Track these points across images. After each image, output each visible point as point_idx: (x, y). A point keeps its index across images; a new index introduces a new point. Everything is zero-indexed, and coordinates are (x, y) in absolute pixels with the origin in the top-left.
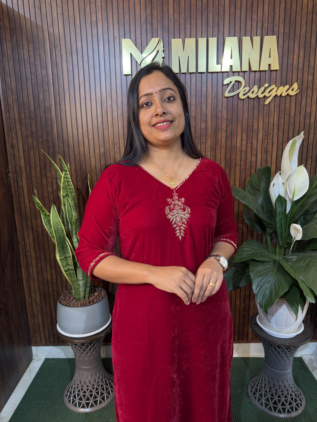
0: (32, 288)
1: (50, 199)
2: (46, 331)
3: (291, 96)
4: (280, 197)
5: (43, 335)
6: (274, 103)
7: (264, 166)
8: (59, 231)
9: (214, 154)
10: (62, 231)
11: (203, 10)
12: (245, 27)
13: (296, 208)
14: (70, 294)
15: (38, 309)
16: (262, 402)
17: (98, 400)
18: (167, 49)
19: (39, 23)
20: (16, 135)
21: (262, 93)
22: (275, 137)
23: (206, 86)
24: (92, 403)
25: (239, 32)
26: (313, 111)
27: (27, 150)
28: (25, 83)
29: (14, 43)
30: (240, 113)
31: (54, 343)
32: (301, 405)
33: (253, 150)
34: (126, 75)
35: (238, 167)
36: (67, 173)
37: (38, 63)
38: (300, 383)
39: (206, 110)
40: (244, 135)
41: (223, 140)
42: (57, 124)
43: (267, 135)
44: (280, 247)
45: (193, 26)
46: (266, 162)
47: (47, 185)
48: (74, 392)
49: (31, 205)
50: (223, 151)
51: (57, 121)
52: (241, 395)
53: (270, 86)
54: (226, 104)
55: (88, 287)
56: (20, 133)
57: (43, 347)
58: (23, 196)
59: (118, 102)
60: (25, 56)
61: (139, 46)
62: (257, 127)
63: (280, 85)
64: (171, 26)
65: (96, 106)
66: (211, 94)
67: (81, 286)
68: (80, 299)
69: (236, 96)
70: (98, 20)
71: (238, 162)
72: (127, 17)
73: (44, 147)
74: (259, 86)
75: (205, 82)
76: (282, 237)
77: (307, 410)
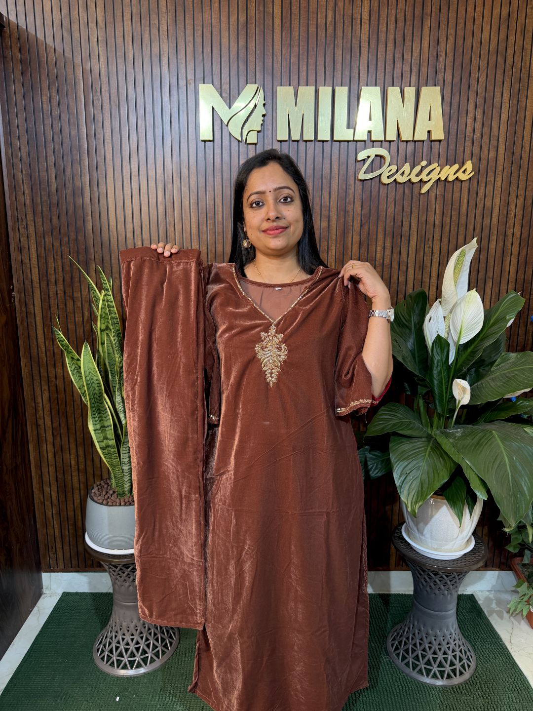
0: (46, 478)
1: (78, 334)
2: (66, 548)
3: (462, 181)
4: (439, 337)
5: (60, 554)
6: (435, 192)
7: (418, 289)
8: (93, 385)
10: (98, 385)
11: (327, 42)
12: (392, 72)
13: (464, 356)
14: (108, 486)
15: (54, 512)
16: (409, 662)
17: (148, 657)
18: (270, 102)
19: (68, 54)
20: (26, 230)
21: (417, 175)
22: (437, 245)
23: (329, 162)
24: (138, 662)
25: (383, 79)
26: (495, 205)
27: (43, 255)
28: (43, 148)
29: (28, 84)
30: (382, 206)
31: (79, 567)
32: (469, 666)
33: (401, 264)
34: (205, 141)
36: (108, 293)
37: (64, 117)
38: (469, 633)
39: (328, 200)
40: (388, 240)
41: (355, 248)
42: (93, 215)
43: (424, 241)
44: (439, 416)
45: (312, 67)
46: (422, 282)
47: (74, 311)
48: (110, 643)
49: (46, 343)
51: (93, 210)
52: (377, 651)
53: (429, 164)
54: (360, 191)
56: (33, 226)
57: (59, 573)
58: (35, 328)
59: (191, 182)
60: (45, 106)
61: (226, 96)
62: (408, 228)
63: (445, 164)
64: (277, 66)
65: (155, 189)
66: (337, 176)
67: (127, 474)
68: (124, 494)
69: (376, 179)
70: (161, 53)
72: (208, 50)
73: (71, 250)
74: (412, 164)
75: (329, 155)
76: (441, 400)
77: (477, 674)
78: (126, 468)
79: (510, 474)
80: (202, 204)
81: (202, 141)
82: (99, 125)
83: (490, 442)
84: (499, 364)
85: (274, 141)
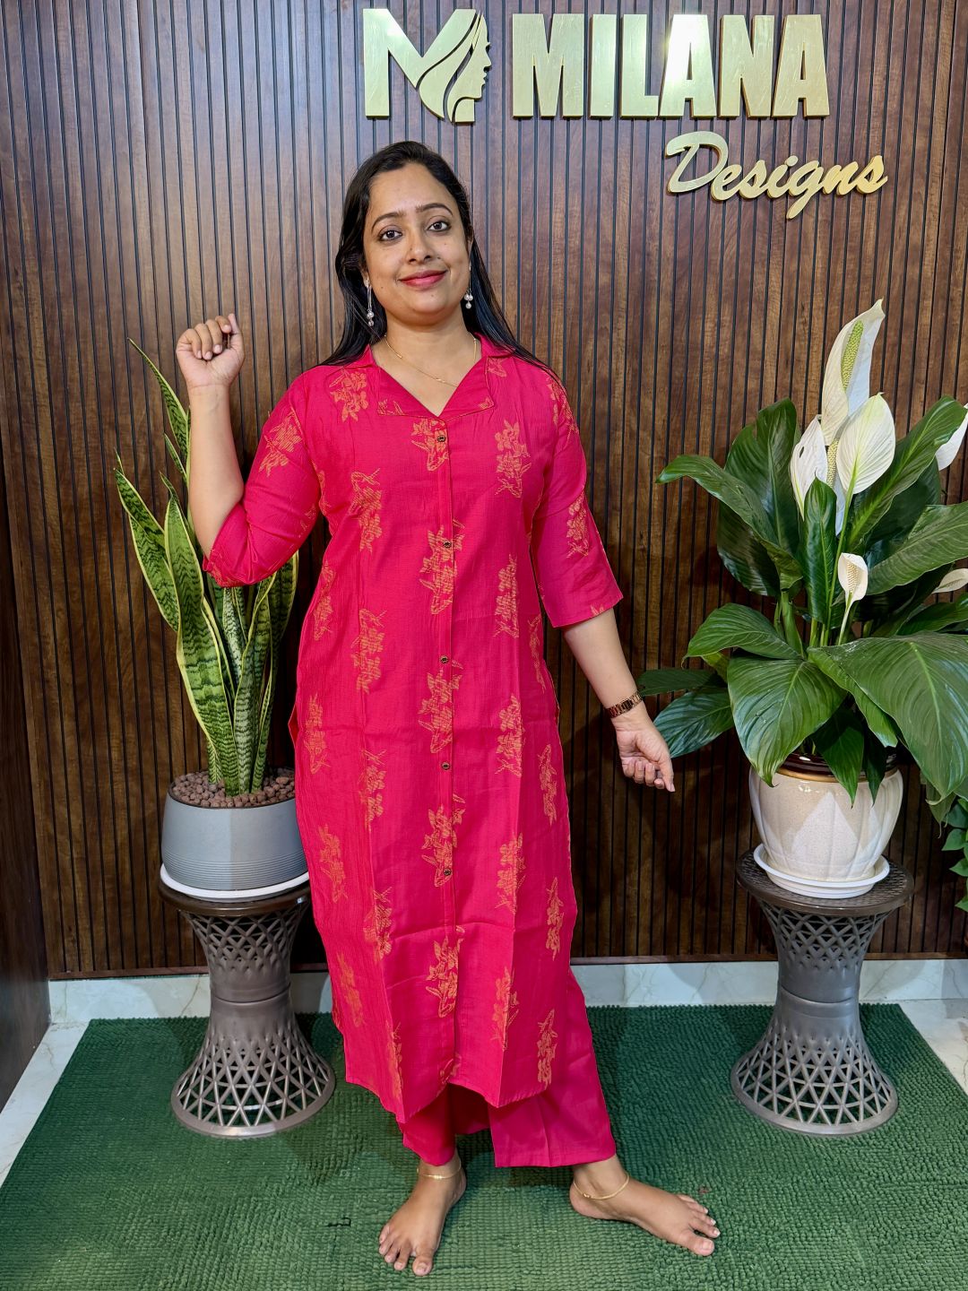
2: (99, 929)
3: (865, 195)
4: (817, 484)
5: (86, 942)
6: (814, 215)
7: (781, 400)
8: (186, 579)
9: (637, 366)
10: (194, 580)
13: (863, 519)
15: (75, 856)
16: (771, 1100)
17: (281, 1105)
18: (499, 42)
20: (23, 293)
22: (818, 318)
23: (612, 158)
24: (265, 1114)
26: (929, 241)
27: (57, 341)
28: (57, 133)
29: (30, 8)
30: (715, 244)
31: (123, 968)
32: (883, 1104)
33: (750, 357)
34: (373, 118)
35: (707, 408)
37: (101, 70)
39: (610, 232)
40: (727, 310)
41: (664, 325)
42: (156, 264)
43: (793, 311)
46: (791, 391)
48: (207, 1083)
49: (63, 516)
50: (663, 357)
51: (155, 254)
52: (712, 1090)
54: (672, 214)
55: (260, 753)
56: (38, 286)
57: (84, 982)
58: (39, 488)
60: (63, 50)
61: (414, 29)
62: (764, 286)
63: (833, 162)
65: (277, 212)
66: (628, 185)
67: (243, 749)
68: (238, 790)
69: (702, 191)
71: (708, 393)
74: (771, 163)
75: (613, 145)
76: (821, 597)
77: (898, 1117)
78: (242, 739)
79: (938, 712)
81: (369, 118)
82: (168, 87)
83: (904, 659)
84: (922, 528)
85: (507, 117)
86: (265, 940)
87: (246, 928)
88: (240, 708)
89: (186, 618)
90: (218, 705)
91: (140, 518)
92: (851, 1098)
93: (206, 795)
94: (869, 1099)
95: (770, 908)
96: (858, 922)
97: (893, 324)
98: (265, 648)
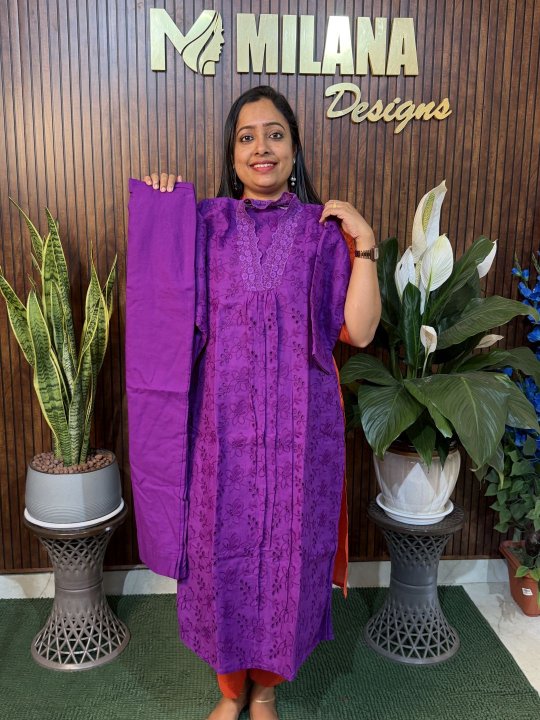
3: (439, 121)
4: (409, 285)
6: (410, 132)
8: (40, 338)
10: (45, 338)
13: (436, 306)
16: (386, 644)
17: (97, 650)
18: (229, 29)
21: (390, 114)
22: (412, 190)
23: (295, 97)
24: (86, 656)
25: (352, 8)
26: (475, 147)
30: (354, 148)
32: (451, 646)
33: (374, 212)
34: (156, 71)
36: (56, 237)
40: (360, 186)
43: (398, 187)
46: (397, 232)
48: (52, 638)
52: (352, 638)
53: (403, 101)
54: (329, 130)
55: (85, 441)
59: (140, 117)
61: (180, 21)
62: (382, 172)
63: (420, 101)
65: (99, 124)
66: (304, 113)
67: (75, 438)
68: (71, 463)
69: (346, 117)
74: (385, 101)
75: (295, 90)
76: (412, 350)
77: (460, 653)
78: (73, 432)
79: (477, 417)
80: (153, 141)
81: (154, 71)
82: (36, 51)
83: (458, 386)
84: (469, 311)
85: (234, 73)
86: (87, 553)
87: (75, 546)
88: (73, 414)
89: (40, 361)
90: (59, 412)
91: (12, 302)
92: (432, 642)
93: (51, 466)
94: (443, 642)
95: (385, 530)
96: (436, 538)
97: (455, 194)
98: (88, 378)
